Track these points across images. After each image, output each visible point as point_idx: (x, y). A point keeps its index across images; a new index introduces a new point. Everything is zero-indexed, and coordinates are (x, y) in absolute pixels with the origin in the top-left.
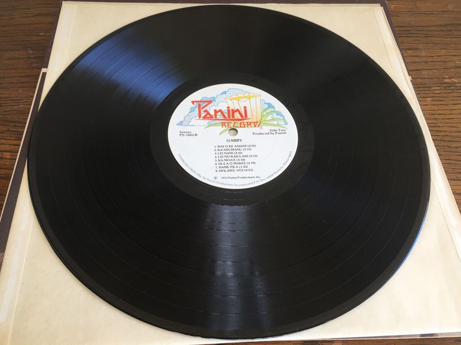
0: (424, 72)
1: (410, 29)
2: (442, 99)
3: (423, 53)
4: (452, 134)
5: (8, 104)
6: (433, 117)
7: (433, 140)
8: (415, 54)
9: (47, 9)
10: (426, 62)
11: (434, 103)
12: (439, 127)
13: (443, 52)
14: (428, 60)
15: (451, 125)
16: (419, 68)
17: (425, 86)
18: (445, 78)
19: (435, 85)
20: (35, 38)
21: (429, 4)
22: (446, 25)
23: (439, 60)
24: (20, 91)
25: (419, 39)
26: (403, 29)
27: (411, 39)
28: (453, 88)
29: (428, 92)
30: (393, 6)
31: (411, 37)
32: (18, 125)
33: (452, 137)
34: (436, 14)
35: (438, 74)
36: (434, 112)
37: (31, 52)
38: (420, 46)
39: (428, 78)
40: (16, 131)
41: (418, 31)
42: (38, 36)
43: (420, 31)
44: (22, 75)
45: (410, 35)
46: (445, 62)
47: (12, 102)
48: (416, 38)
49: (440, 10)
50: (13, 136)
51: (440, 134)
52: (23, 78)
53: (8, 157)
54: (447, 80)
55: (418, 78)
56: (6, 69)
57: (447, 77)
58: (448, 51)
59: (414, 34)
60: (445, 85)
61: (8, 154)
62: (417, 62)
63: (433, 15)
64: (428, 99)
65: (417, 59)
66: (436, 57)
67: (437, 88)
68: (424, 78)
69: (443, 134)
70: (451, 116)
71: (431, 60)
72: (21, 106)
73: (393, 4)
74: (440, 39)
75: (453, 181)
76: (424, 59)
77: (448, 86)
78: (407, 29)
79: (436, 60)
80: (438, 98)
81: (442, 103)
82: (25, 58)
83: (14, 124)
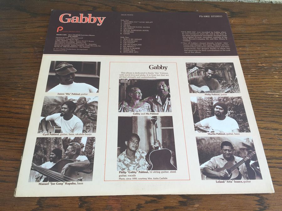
0: (248, 60)
1: (241, 35)
2: (256, 75)
3: (248, 49)
4: (261, 95)
5: (26, 79)
6: (251, 86)
7: (250, 99)
8: (243, 50)
9: (43, 23)
10: (249, 54)
11: (252, 78)
12: (254, 91)
13: (259, 48)
14: (250, 53)
15: (260, 90)
16: (245, 58)
17: (247, 68)
18: (259, 64)
19: (253, 68)
20: (38, 41)
21: (253, 20)
22: (261, 32)
23: (256, 53)
24: (32, 71)
25: (246, 40)
26: (237, 35)
27: (242, 41)
28: (262, 69)
29: (248, 72)
30: (233, 21)
31: (242, 39)
32: (32, 90)
33: (260, 97)
34: (256, 26)
35: (255, 61)
36: (252, 83)
37: (36, 49)
38: (246, 45)
39: (250, 64)
40: (31, 94)
41: (245, 36)
42: (39, 39)
43: (247, 36)
44: (33, 62)
45: (241, 38)
46: (259, 54)
47: (28, 77)
48: (244, 41)
49: (258, 23)
50: (30, 96)
51: (254, 95)
52: (33, 64)
53: (28, 108)
54: (260, 65)
55: (244, 64)
56: (23, 59)
57: (260, 63)
58: (261, 48)
59: (243, 38)
60: (258, 68)
61: (28, 106)
62: (243, 55)
63: (254, 26)
64: (249, 76)
65: (244, 53)
66: (254, 51)
67: (254, 69)
68: (247, 64)
69: (255, 95)
70: (260, 85)
71: (252, 53)
72: (33, 80)
73: (232, 20)
74: (257, 41)
75: (259, 121)
76: (248, 53)
77: (260, 68)
78: (240, 35)
79: (255, 53)
80: (254, 75)
81: (256, 78)
82: (33, 52)
83: (30, 90)
